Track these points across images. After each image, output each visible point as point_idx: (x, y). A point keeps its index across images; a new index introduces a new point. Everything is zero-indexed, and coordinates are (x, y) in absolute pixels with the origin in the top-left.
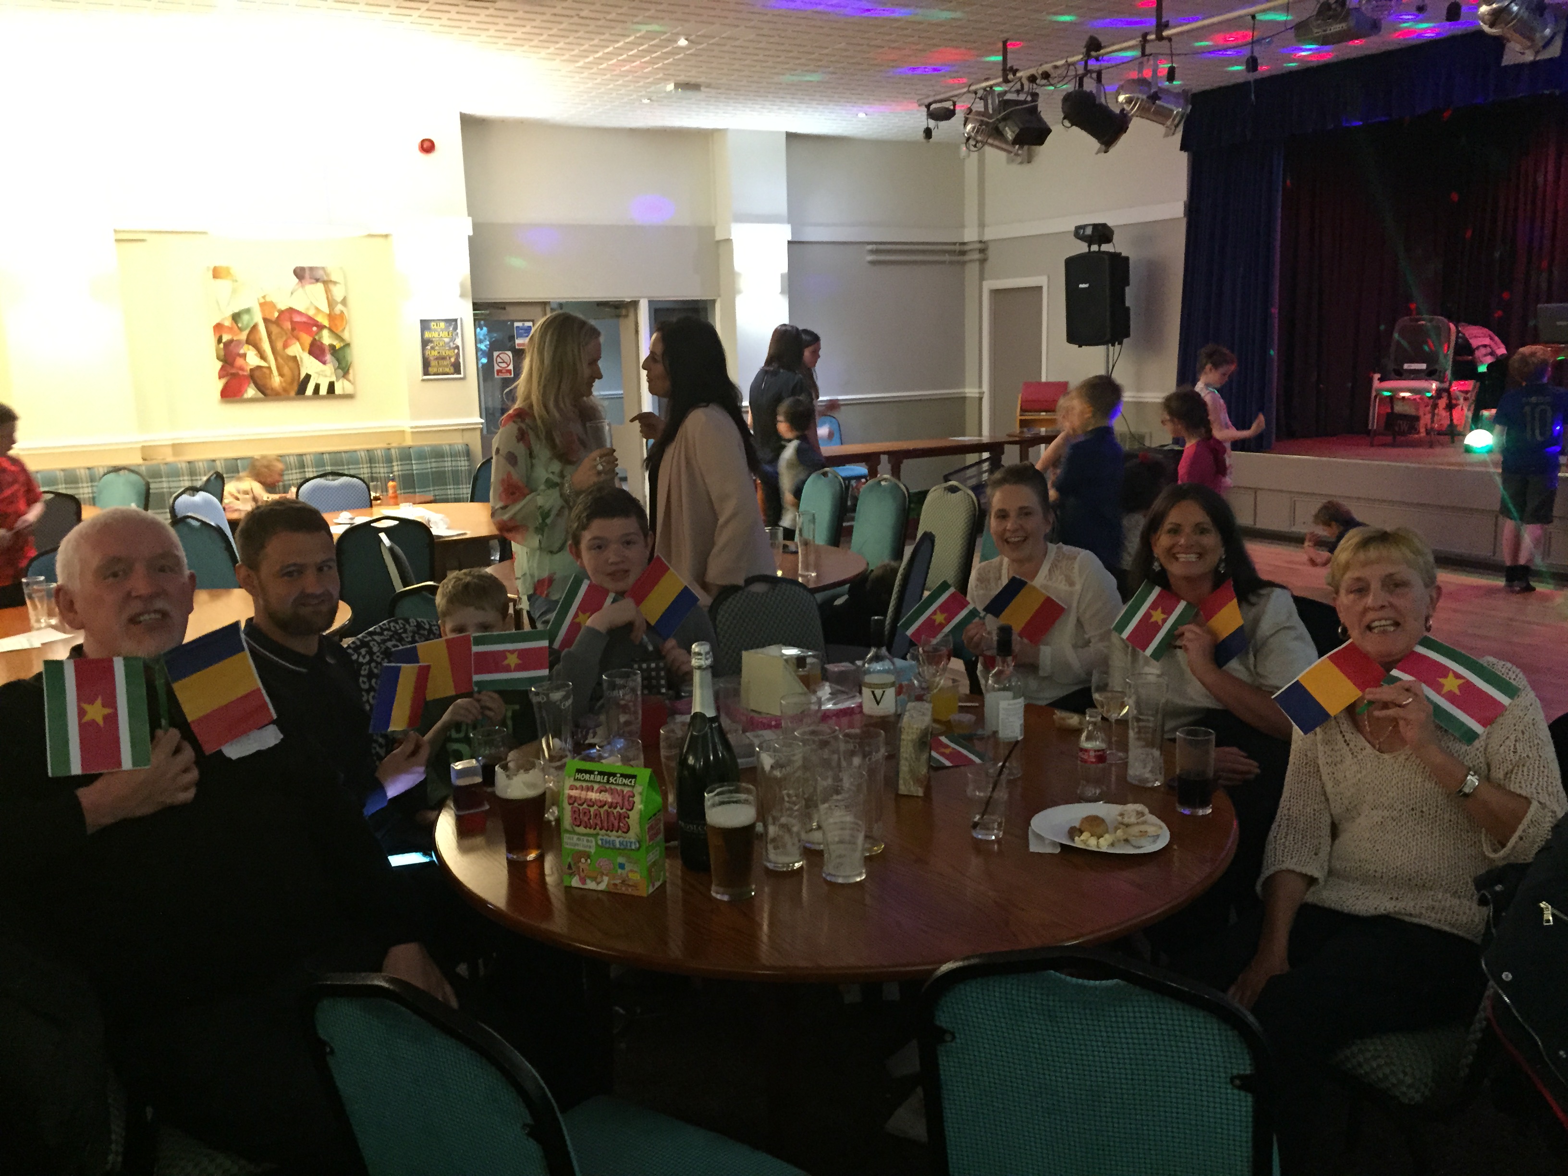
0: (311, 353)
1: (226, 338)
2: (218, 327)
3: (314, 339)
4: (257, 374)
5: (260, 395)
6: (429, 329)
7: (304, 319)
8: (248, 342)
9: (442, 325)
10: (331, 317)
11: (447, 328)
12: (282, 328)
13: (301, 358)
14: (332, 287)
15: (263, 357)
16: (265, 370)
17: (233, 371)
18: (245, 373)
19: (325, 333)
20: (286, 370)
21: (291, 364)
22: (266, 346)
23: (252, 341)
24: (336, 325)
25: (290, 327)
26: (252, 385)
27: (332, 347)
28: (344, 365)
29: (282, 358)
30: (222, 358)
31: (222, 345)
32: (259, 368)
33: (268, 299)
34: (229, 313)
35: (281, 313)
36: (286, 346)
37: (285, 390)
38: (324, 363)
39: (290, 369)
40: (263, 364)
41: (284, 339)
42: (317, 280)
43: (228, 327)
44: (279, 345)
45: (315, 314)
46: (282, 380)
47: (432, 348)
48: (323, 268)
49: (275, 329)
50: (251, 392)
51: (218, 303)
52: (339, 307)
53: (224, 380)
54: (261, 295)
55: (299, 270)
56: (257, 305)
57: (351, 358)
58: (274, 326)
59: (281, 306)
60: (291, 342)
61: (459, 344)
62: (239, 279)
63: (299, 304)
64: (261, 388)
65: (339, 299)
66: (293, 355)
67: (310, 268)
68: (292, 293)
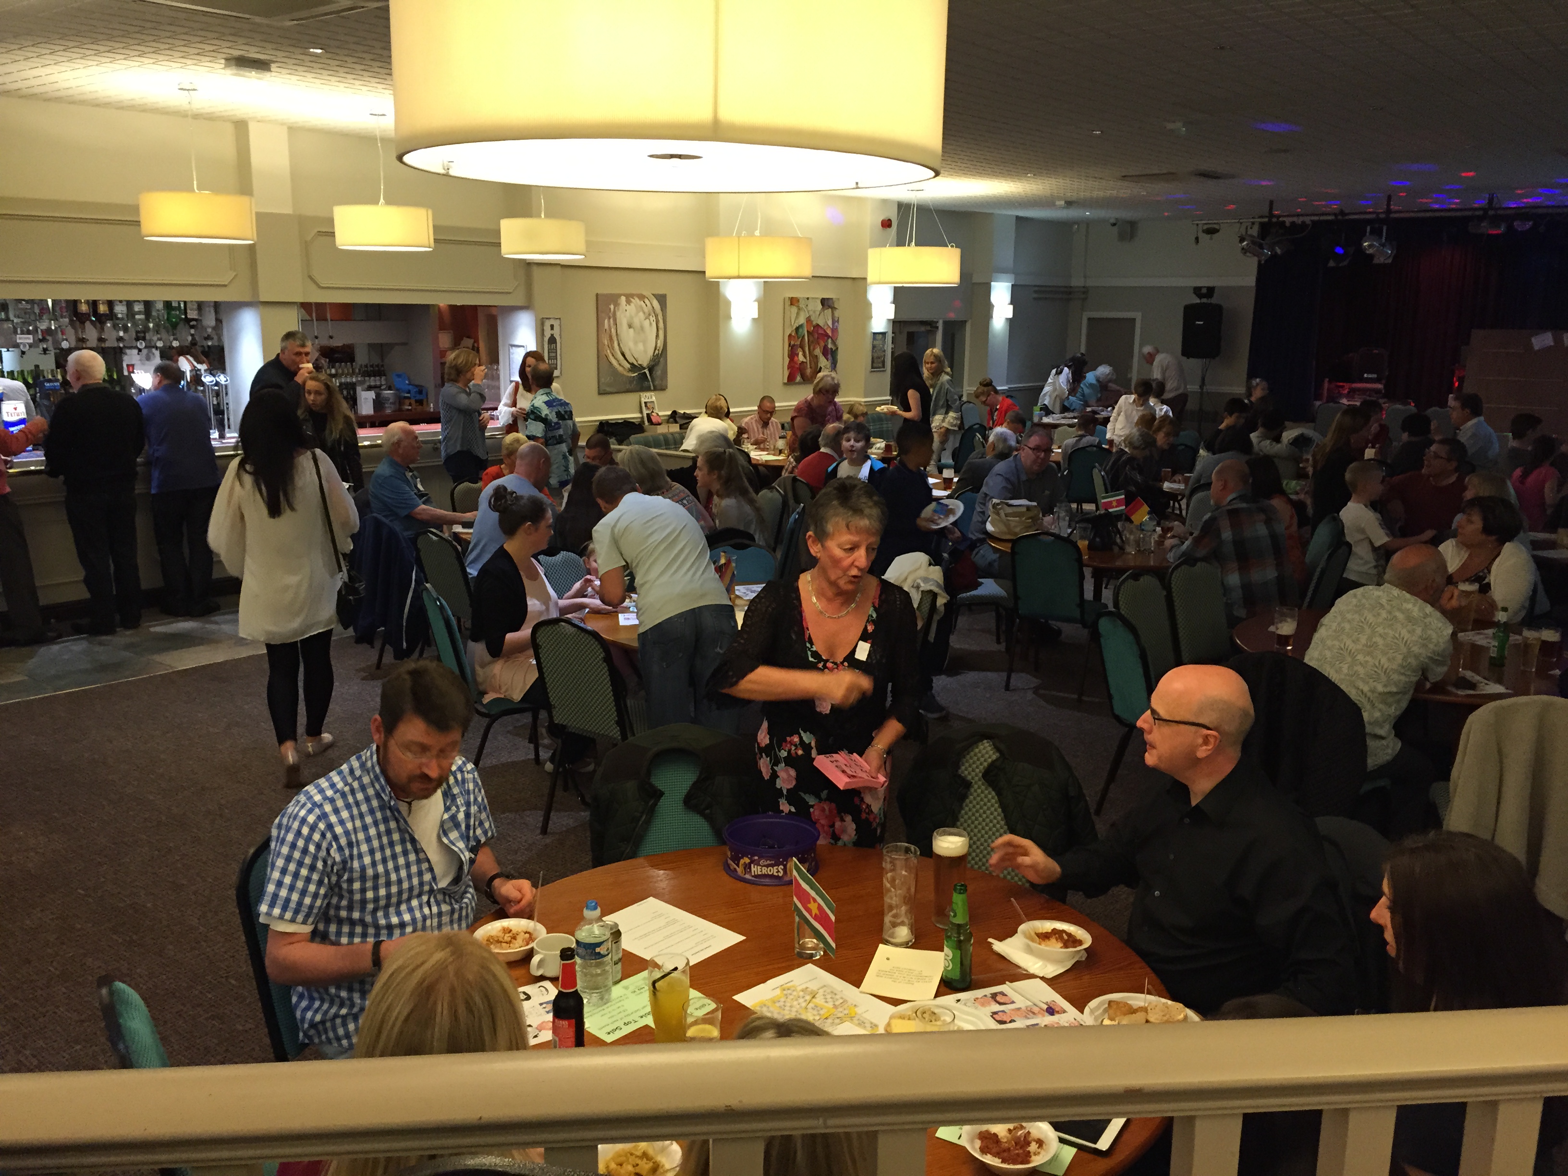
0: (823, 354)
1: (792, 343)
2: (790, 336)
3: (825, 344)
4: (802, 366)
5: (802, 380)
6: (876, 339)
7: (822, 332)
9: (880, 336)
10: (832, 330)
11: (882, 338)
12: (814, 337)
13: (819, 356)
14: (834, 311)
15: (805, 356)
16: (805, 364)
17: (793, 364)
18: (797, 366)
19: (830, 340)
20: (813, 365)
21: (815, 361)
22: (807, 349)
23: (802, 347)
24: (834, 335)
25: (817, 336)
26: (799, 374)
27: (831, 349)
28: (834, 361)
29: (812, 356)
30: (790, 356)
31: (790, 348)
32: (803, 362)
33: (810, 319)
34: (794, 327)
35: (814, 327)
38: (827, 360)
41: (814, 344)
42: (829, 307)
43: (794, 336)
44: (812, 348)
45: (827, 329)
47: (876, 352)
48: (832, 299)
49: (811, 338)
50: (798, 378)
51: (791, 321)
52: (836, 324)
53: (789, 370)
54: (808, 316)
55: (823, 300)
56: (805, 322)
57: (838, 357)
58: (811, 335)
59: (814, 323)
60: (816, 347)
61: (885, 349)
62: (800, 306)
63: (821, 322)
64: (803, 376)
65: (836, 319)
66: (816, 355)
67: (827, 298)
68: (819, 315)
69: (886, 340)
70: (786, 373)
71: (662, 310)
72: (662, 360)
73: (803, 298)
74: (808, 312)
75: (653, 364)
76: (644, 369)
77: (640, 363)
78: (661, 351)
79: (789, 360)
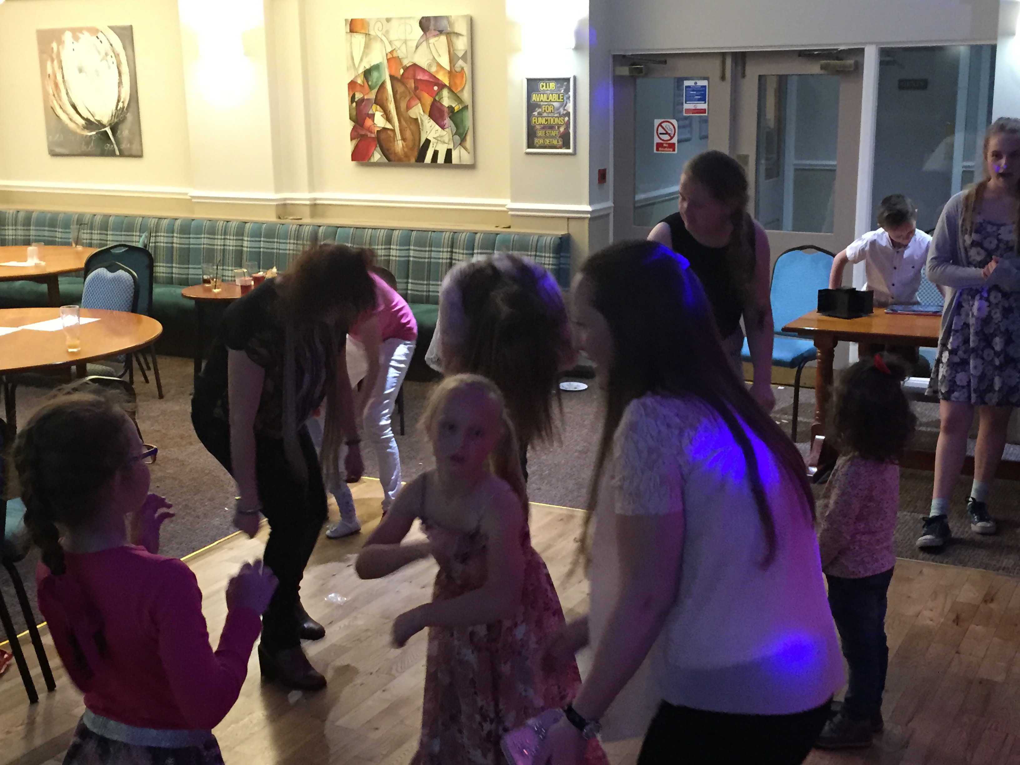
0: (431, 116)
1: (358, 96)
2: (352, 85)
3: (435, 100)
4: (383, 136)
5: (385, 160)
6: (537, 91)
7: (426, 78)
8: (377, 102)
9: (552, 85)
10: (451, 74)
11: (558, 89)
12: (406, 87)
13: (422, 121)
14: (454, 39)
15: (388, 119)
16: (389, 132)
17: (363, 133)
18: (373, 136)
19: (445, 93)
20: (408, 134)
21: (413, 127)
22: (392, 107)
23: (380, 102)
24: (455, 84)
25: (413, 85)
26: (378, 149)
27: (451, 108)
28: (461, 131)
29: (406, 121)
30: (354, 118)
31: (354, 104)
32: (385, 129)
33: (395, 55)
34: (361, 70)
35: (406, 69)
36: (408, 108)
37: (407, 156)
38: (443, 127)
39: (412, 132)
40: (389, 126)
41: (408, 99)
42: (441, 32)
43: (360, 85)
44: (403, 105)
45: (437, 72)
46: (404, 144)
47: (540, 114)
48: (447, 18)
49: (400, 89)
50: (377, 156)
51: (353, 59)
52: (460, 63)
53: (355, 142)
54: (389, 49)
55: (424, 21)
56: (386, 61)
57: (469, 123)
58: (399, 84)
59: (407, 62)
60: (413, 103)
61: (571, 110)
62: (372, 33)
63: (422, 60)
64: (386, 153)
65: (460, 54)
66: (415, 117)
67: (436, 18)
68: (417, 47)
69: (571, 93)
70: (349, 146)
71: (125, 48)
72: (129, 117)
73: (378, 20)
74: (390, 42)
75: (116, 120)
76: (105, 126)
77: (98, 118)
78: (126, 105)
79: (353, 123)
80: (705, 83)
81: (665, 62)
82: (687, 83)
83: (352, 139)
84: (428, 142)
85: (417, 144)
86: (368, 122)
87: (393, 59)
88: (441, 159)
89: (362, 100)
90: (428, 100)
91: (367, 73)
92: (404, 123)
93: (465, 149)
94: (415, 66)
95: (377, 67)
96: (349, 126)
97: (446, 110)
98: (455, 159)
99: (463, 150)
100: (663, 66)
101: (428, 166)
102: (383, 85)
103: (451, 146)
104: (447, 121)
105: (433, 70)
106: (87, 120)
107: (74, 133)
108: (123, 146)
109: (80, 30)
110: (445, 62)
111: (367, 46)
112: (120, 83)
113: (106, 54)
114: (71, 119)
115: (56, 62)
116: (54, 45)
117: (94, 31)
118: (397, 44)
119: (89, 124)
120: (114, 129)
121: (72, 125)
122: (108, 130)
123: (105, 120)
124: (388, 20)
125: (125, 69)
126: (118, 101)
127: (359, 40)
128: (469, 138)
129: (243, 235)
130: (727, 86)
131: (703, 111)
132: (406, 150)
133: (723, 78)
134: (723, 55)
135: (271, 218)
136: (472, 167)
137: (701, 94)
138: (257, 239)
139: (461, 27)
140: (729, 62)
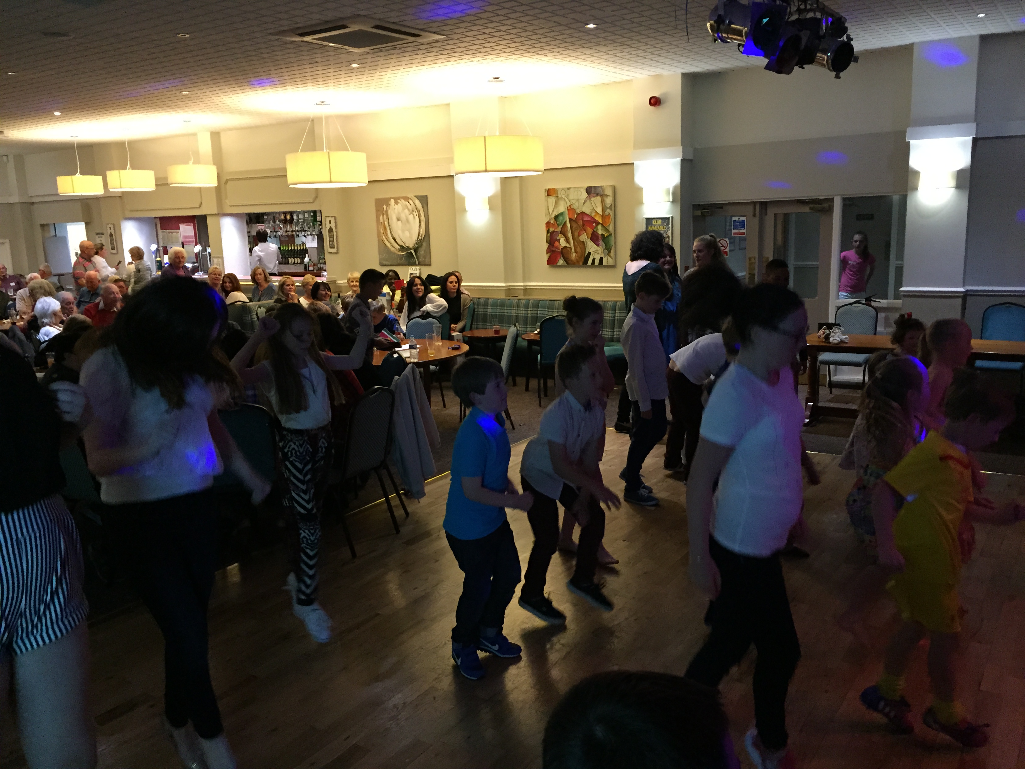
0: (592, 239)
1: (551, 230)
2: (548, 224)
3: (594, 231)
4: (564, 251)
5: (565, 264)
6: (651, 224)
7: (589, 219)
8: (561, 233)
9: (660, 221)
10: (603, 217)
11: (663, 223)
12: (578, 224)
13: (586, 242)
14: (605, 198)
15: (568, 242)
16: (568, 249)
17: (554, 249)
18: (559, 251)
19: (600, 227)
20: (579, 249)
21: (581, 246)
22: (570, 235)
23: (563, 232)
24: (605, 221)
25: (582, 223)
26: (562, 258)
27: (603, 235)
28: (608, 247)
30: (549, 242)
31: (549, 234)
32: (566, 247)
33: (572, 207)
34: (553, 216)
35: (578, 214)
36: (579, 235)
37: (578, 262)
38: (598, 245)
39: (581, 248)
40: (568, 245)
41: (579, 231)
42: (598, 195)
43: (552, 224)
44: (576, 234)
45: (595, 216)
46: (576, 255)
48: (601, 187)
49: (575, 225)
50: (561, 262)
51: (548, 210)
52: (608, 210)
53: (549, 254)
54: (569, 204)
55: (588, 189)
56: (567, 211)
57: (612, 243)
58: (574, 222)
59: (578, 211)
60: (581, 233)
61: (670, 235)
62: (559, 196)
63: (587, 209)
64: (566, 260)
65: (608, 206)
66: (582, 240)
67: (594, 187)
68: (584, 203)
69: (670, 226)
70: (545, 257)
71: (423, 207)
72: (424, 244)
73: (563, 189)
74: (569, 201)
75: (417, 246)
76: (411, 249)
77: (407, 245)
78: (423, 237)
79: (548, 244)
80: (744, 218)
81: (722, 208)
82: (734, 219)
83: (547, 253)
84: (589, 253)
85: (584, 254)
86: (557, 244)
87: (571, 209)
88: (597, 263)
89: (553, 232)
90: (590, 231)
91: (556, 217)
92: (576, 244)
93: (611, 257)
94: (583, 213)
95: (562, 214)
96: (545, 246)
97: (600, 236)
98: (604, 263)
99: (609, 258)
100: (721, 210)
101: (589, 267)
102: (565, 223)
103: (602, 256)
104: (601, 242)
105: (593, 215)
106: (401, 246)
107: (394, 253)
108: (421, 260)
109: (399, 198)
110: (599, 210)
111: (556, 203)
112: (420, 226)
113: (413, 211)
114: (392, 246)
115: (385, 216)
116: (385, 207)
117: (406, 199)
118: (573, 202)
119: (402, 248)
120: (416, 251)
121: (392, 249)
122: (412, 251)
123: (411, 246)
124: (569, 189)
125: (423, 217)
126: (419, 236)
127: (552, 200)
128: (612, 251)
129: (487, 306)
130: (756, 220)
131: (743, 234)
132: (577, 258)
133: (754, 215)
134: (755, 203)
135: (502, 296)
136: (613, 267)
137: (742, 224)
138: (496, 308)
139: (609, 192)
140: (758, 207)
